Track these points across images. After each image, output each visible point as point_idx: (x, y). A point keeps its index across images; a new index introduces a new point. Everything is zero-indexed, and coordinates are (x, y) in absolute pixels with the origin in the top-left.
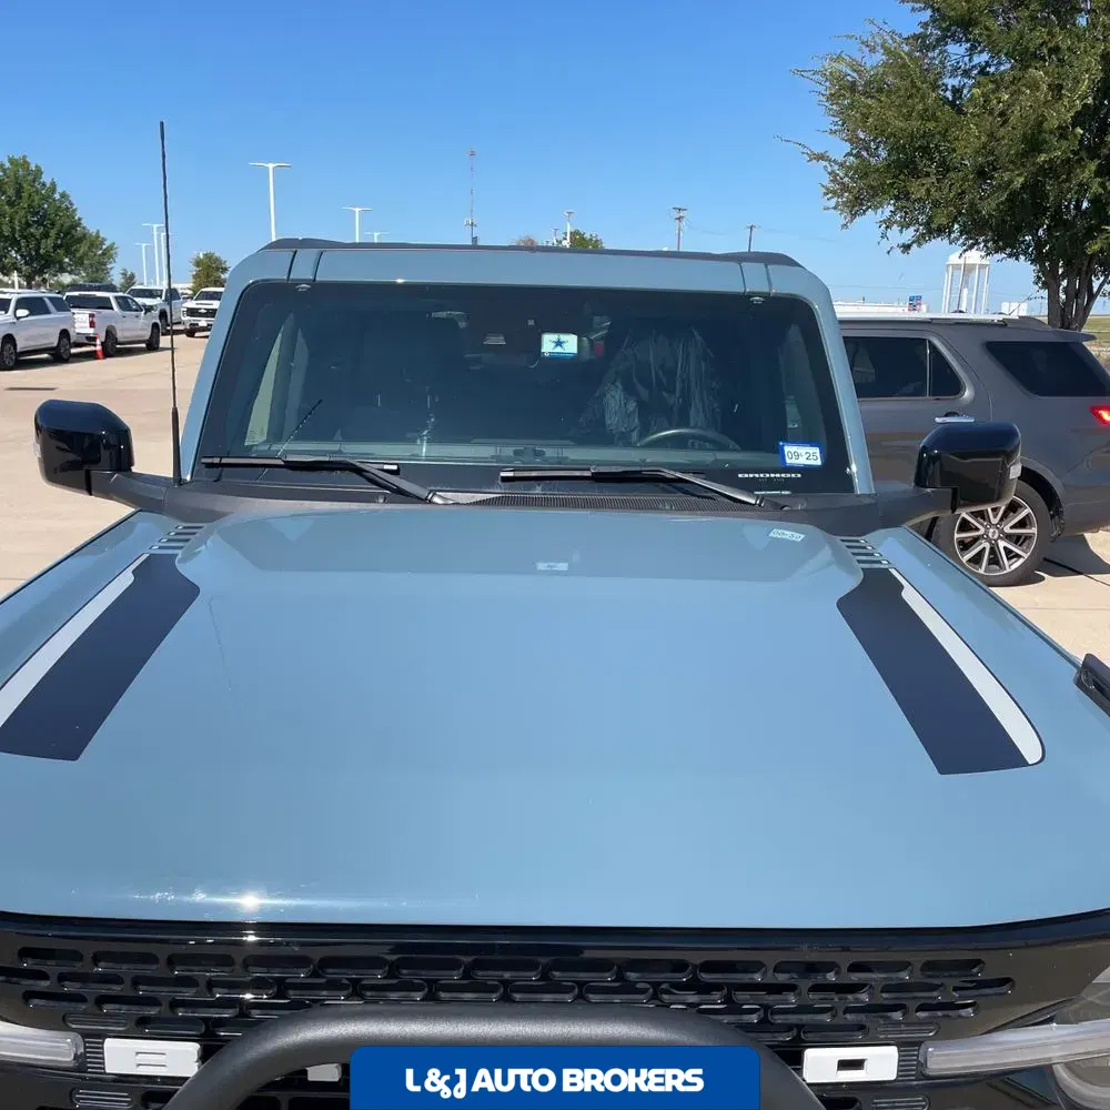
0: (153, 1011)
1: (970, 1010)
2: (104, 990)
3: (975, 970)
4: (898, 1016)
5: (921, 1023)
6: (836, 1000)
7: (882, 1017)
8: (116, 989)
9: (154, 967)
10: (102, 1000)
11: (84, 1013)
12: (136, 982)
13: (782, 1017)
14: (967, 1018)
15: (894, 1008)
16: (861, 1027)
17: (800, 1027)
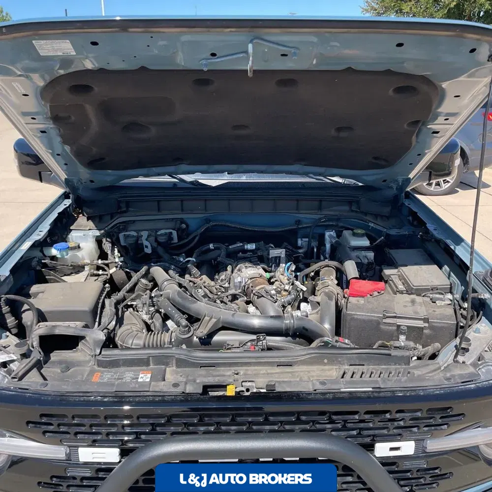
0: (99, 437)
1: (446, 426)
2: (78, 429)
3: (449, 411)
4: (415, 430)
5: (425, 432)
6: (390, 425)
7: (408, 430)
8: (83, 429)
9: (98, 420)
10: (76, 434)
11: (69, 439)
12: (91, 426)
13: (366, 432)
14: (444, 429)
15: (415, 427)
16: (400, 435)
17: (374, 436)
